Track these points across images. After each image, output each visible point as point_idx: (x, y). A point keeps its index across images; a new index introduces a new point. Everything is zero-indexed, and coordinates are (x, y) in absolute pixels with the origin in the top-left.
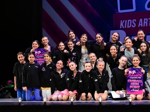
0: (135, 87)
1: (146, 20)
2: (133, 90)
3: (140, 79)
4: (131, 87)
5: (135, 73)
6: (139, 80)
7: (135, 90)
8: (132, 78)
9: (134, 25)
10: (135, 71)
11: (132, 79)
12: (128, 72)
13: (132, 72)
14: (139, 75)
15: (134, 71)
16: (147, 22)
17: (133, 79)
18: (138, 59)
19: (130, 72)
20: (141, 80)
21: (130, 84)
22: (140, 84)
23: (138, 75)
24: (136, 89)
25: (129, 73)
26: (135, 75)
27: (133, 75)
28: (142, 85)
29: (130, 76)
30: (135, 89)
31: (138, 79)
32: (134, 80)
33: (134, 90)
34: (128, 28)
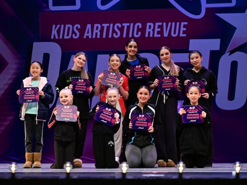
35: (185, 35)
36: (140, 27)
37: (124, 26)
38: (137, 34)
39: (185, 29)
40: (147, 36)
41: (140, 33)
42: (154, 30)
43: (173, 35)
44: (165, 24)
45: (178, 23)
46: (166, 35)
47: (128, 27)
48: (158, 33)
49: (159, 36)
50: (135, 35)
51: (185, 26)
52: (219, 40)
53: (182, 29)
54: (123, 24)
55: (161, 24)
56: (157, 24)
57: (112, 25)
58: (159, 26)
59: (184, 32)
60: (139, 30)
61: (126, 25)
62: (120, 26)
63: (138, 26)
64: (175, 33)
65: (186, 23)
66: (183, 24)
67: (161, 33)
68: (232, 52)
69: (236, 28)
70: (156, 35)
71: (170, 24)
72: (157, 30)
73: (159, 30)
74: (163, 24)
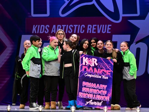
35: (110, 32)
36: (84, 27)
37: (75, 27)
38: (82, 31)
39: (110, 29)
40: (88, 32)
41: (84, 31)
42: (92, 29)
43: (103, 32)
44: (98, 26)
45: (106, 25)
46: (99, 32)
47: (77, 27)
48: (94, 31)
49: (95, 32)
50: (81, 32)
51: (110, 27)
52: (130, 35)
53: (108, 29)
54: (74, 25)
55: (96, 25)
56: (94, 26)
57: (67, 26)
58: (95, 27)
59: (109, 31)
60: (83, 29)
61: (76, 26)
62: (72, 26)
63: (83, 27)
64: (104, 31)
65: (111, 25)
66: (109, 26)
67: (96, 30)
68: (137, 43)
69: (139, 29)
70: (93, 32)
71: (101, 25)
72: (94, 29)
73: (95, 29)
74: (97, 26)
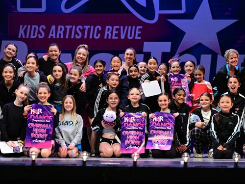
0: (40, 136)
1: (61, 29)
2: (36, 141)
3: (48, 123)
4: (33, 135)
5: (41, 113)
6: (47, 125)
7: (40, 141)
8: (36, 121)
9: (41, 35)
10: (41, 110)
11: (35, 123)
12: (29, 111)
13: (36, 112)
14: (48, 117)
15: (39, 109)
16: (63, 32)
17: (38, 123)
18: (46, 91)
19: (33, 111)
20: (50, 125)
21: (31, 130)
22: (48, 131)
23: (45, 117)
24: (41, 139)
25: (32, 113)
26: (40, 116)
27: (37, 116)
28: (51, 133)
29: (33, 117)
30: (39, 139)
31: (46, 123)
32: (39, 125)
33: (38, 141)
34: (32, 38)
